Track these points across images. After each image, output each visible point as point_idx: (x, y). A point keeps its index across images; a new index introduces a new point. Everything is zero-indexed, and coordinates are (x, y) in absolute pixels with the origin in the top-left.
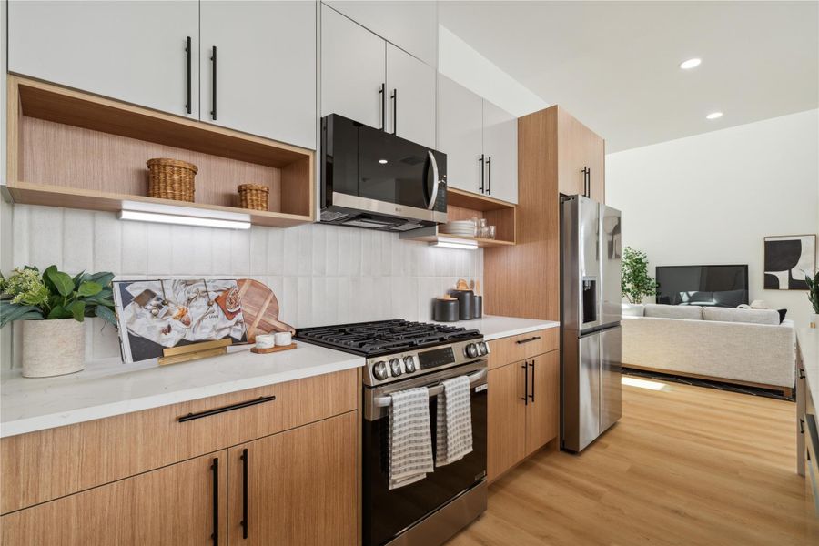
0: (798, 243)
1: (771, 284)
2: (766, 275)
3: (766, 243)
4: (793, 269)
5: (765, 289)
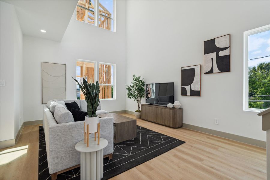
0: (193, 69)
1: (184, 93)
2: (182, 88)
3: (182, 70)
4: (192, 85)
5: (182, 95)
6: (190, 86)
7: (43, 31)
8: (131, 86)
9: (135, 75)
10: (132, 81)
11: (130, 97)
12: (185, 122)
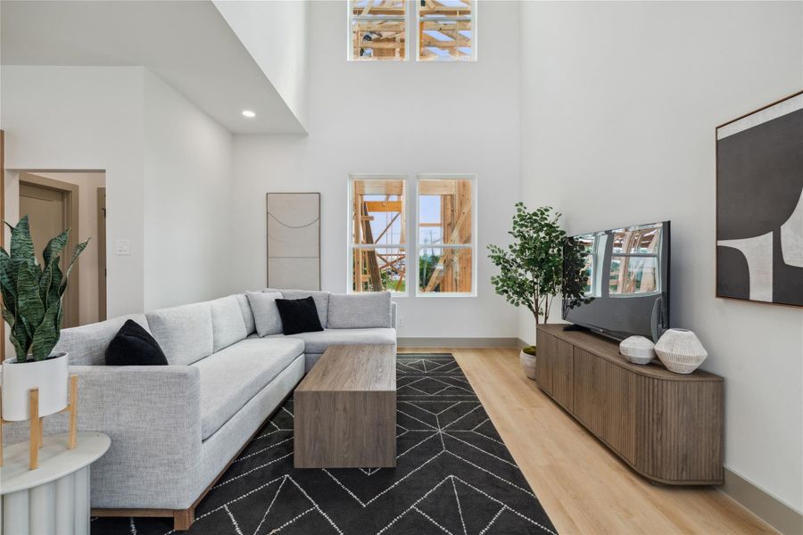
1: (732, 283)
2: (720, 250)
4: (786, 229)
5: (718, 295)
6: (770, 236)
7: (249, 114)
8: (511, 247)
9: (521, 204)
10: (511, 230)
11: (507, 292)
12: (736, 464)
